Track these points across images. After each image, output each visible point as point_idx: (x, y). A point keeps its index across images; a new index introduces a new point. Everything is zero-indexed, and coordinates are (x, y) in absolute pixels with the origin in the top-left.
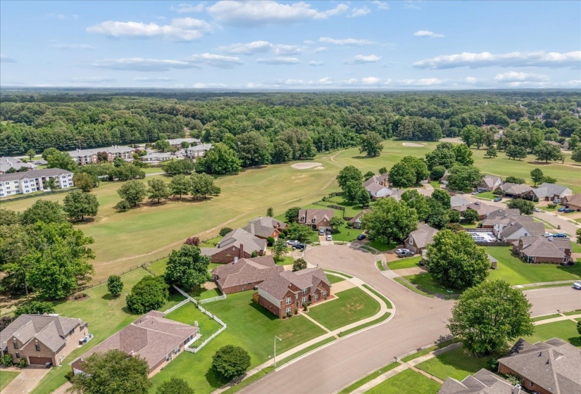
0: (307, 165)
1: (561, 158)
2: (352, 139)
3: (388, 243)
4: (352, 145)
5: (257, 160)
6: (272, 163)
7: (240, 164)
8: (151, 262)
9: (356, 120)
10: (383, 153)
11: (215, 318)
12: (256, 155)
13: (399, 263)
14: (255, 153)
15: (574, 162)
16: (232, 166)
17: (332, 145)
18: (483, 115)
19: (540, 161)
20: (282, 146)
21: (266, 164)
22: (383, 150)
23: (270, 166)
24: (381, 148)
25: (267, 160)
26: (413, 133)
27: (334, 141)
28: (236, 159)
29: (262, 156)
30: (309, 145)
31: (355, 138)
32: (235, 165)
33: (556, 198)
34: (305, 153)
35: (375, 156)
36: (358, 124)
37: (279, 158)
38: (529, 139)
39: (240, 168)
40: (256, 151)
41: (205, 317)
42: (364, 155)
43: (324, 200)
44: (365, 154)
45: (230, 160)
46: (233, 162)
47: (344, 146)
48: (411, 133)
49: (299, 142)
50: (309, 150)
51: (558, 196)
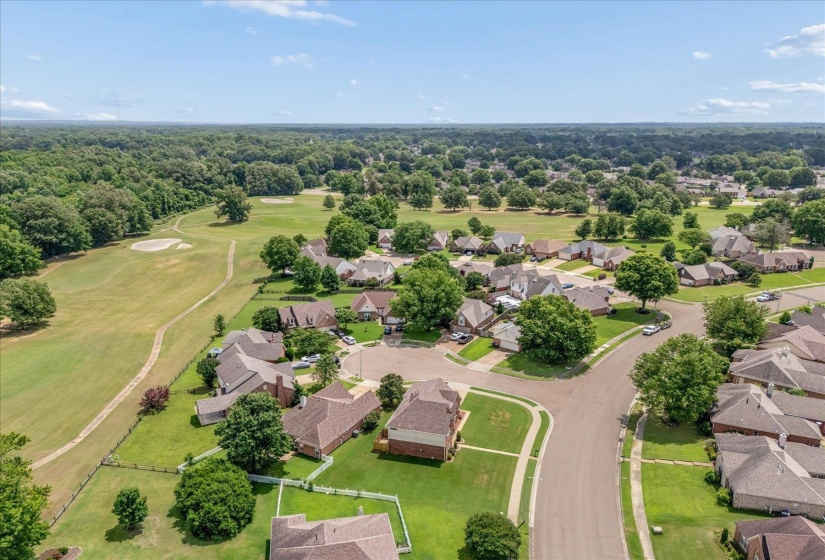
0: (155, 244)
1: (466, 204)
2: (187, 198)
3: (428, 330)
4: (190, 207)
5: (65, 244)
6: (93, 247)
7: (38, 255)
8: (111, 452)
9: (179, 169)
10: (252, 215)
11: (364, 493)
12: (63, 236)
13: (472, 351)
14: (61, 231)
15: (482, 208)
16: (23, 260)
17: (163, 209)
18: (330, 157)
19: (448, 210)
20: (103, 216)
21: (85, 249)
22: (251, 211)
23: (91, 253)
24: (248, 208)
25: (86, 243)
26: (269, 186)
27: (164, 203)
28: (28, 247)
29: (76, 237)
30: (142, 212)
31: (191, 197)
32: (31, 258)
33: (514, 248)
34: (138, 226)
35: (241, 221)
36: (183, 176)
37: (102, 236)
38: (422, 184)
39: (41, 262)
40: (61, 228)
41: (343, 499)
42: (224, 221)
43: (261, 292)
44: (224, 219)
45: (18, 250)
46: (23, 252)
47: (179, 209)
48: (265, 184)
49: (124, 207)
50: (141, 220)
51: (517, 245)
